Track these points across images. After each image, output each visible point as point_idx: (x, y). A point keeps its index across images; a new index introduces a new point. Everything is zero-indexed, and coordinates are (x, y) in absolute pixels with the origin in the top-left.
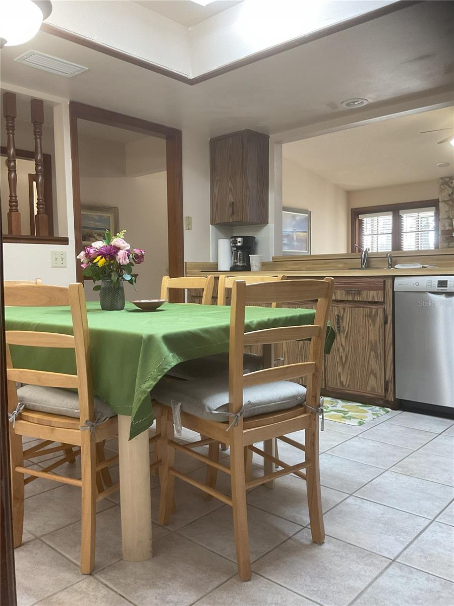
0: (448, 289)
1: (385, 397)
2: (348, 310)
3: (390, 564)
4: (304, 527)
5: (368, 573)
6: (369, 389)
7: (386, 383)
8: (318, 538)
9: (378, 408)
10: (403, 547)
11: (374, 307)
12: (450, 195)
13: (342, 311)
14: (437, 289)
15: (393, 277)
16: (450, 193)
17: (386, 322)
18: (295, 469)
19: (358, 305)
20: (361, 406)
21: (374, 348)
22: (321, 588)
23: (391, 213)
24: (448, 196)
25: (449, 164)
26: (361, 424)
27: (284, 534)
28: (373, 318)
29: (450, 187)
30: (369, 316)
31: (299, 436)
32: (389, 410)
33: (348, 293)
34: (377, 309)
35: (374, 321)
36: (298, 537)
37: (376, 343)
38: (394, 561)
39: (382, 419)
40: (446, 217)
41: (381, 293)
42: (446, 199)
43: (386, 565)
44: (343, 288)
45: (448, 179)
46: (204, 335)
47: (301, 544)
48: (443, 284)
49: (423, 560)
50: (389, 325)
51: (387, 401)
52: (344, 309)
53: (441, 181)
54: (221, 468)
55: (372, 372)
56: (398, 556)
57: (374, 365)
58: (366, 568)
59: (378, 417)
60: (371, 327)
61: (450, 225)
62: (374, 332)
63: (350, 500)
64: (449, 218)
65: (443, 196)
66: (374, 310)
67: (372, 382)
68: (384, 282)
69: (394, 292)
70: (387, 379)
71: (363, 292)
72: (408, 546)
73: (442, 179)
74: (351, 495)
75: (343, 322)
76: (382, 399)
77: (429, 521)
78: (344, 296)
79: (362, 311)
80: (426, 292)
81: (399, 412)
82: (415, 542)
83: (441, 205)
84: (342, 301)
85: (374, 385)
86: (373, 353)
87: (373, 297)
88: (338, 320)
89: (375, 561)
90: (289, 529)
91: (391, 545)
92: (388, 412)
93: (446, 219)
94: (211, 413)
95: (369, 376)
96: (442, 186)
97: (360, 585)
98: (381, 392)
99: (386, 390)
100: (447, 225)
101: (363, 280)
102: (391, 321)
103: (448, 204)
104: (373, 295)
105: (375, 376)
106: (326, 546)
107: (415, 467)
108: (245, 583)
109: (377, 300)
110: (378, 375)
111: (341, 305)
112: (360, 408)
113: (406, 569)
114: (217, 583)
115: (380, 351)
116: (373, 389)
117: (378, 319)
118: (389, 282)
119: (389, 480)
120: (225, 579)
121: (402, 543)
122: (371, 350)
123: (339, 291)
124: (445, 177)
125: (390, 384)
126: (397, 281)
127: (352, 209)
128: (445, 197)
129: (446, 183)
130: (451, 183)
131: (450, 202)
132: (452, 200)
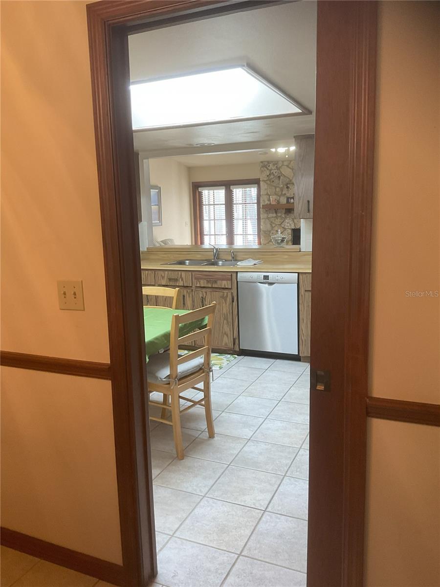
0: (270, 281)
1: (234, 348)
2: (209, 293)
3: (248, 441)
4: (203, 432)
5: (238, 447)
6: (223, 344)
7: (234, 340)
8: (212, 435)
9: (229, 356)
10: (253, 433)
11: (225, 291)
12: (268, 176)
13: (205, 294)
14: (263, 281)
15: (237, 272)
16: (268, 174)
17: (233, 301)
18: (199, 402)
19: (215, 290)
20: (218, 355)
21: (226, 318)
22: (218, 456)
23: (224, 187)
24: (266, 177)
25: (267, 153)
26: (221, 368)
27: (193, 436)
28: (225, 298)
29: (268, 169)
30: (223, 297)
31: (201, 385)
32: (236, 356)
33: (208, 282)
34: (227, 293)
35: (226, 301)
36: (200, 436)
37: (227, 315)
38: (249, 440)
39: (233, 363)
40: (266, 193)
41: (229, 282)
42: (265, 179)
43: (246, 442)
44: (205, 279)
45: (266, 163)
46: (156, 341)
47: (204, 439)
48: (266, 277)
49: (263, 437)
50: (235, 303)
51: (235, 351)
52: (206, 293)
53: (261, 164)
54: (167, 407)
55: (225, 333)
56: (251, 437)
57: (227, 329)
58: (237, 445)
59: (230, 362)
60: (224, 305)
61: (268, 200)
62: (226, 308)
63: (223, 414)
64: (267, 194)
65: (263, 177)
66: (225, 294)
67: (225, 339)
68: (231, 275)
69: (237, 282)
70: (234, 337)
71: (218, 282)
72: (255, 432)
73: (262, 162)
74: (223, 411)
75: (205, 301)
76: (232, 350)
77: (264, 419)
78: (206, 284)
79: (218, 294)
80: (256, 282)
81: (242, 357)
82: (258, 430)
83: (261, 183)
84: (204, 287)
85: (227, 342)
86: (225, 321)
87: (225, 285)
88: (202, 300)
89: (241, 441)
90: (195, 434)
91: (247, 433)
92: (235, 358)
93: (265, 195)
94: (162, 381)
95: (224, 336)
96: (262, 169)
97: (236, 452)
98: (231, 345)
99: (234, 344)
100: (266, 200)
101: (217, 273)
102: (236, 300)
103: (267, 184)
104: (225, 284)
105: (228, 336)
106: (216, 438)
107: (254, 391)
108: (182, 461)
109: (227, 287)
110: (229, 335)
111: (204, 290)
112: (219, 357)
113: (255, 442)
114: (168, 463)
115: (230, 320)
116: (226, 344)
117: (228, 299)
118: (234, 275)
119: (242, 400)
120: (171, 461)
121: (252, 431)
122: (224, 319)
123: (202, 281)
124: (265, 162)
125: (236, 340)
126: (239, 274)
127: (192, 183)
128: (264, 177)
129: (265, 166)
130: (269, 166)
131: (268, 182)
132: (269, 180)
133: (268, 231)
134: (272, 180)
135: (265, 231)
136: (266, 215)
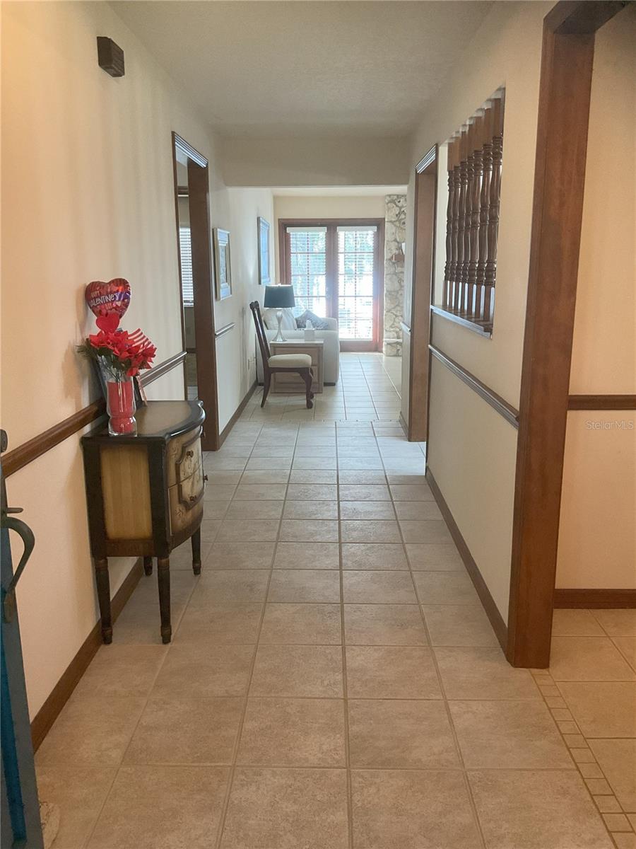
12: (397, 215)
16: (397, 213)
23: (325, 228)
24: (395, 216)
29: (397, 206)
40: (393, 239)
42: (393, 220)
45: (395, 197)
61: (397, 250)
64: (395, 240)
65: (389, 216)
73: (390, 196)
83: (387, 225)
96: (389, 205)
100: (393, 248)
103: (395, 226)
127: (279, 219)
128: (392, 217)
129: (393, 201)
130: (399, 202)
131: (397, 224)
132: (399, 221)
133: (394, 291)
134: (403, 221)
135: (391, 291)
136: (392, 270)
